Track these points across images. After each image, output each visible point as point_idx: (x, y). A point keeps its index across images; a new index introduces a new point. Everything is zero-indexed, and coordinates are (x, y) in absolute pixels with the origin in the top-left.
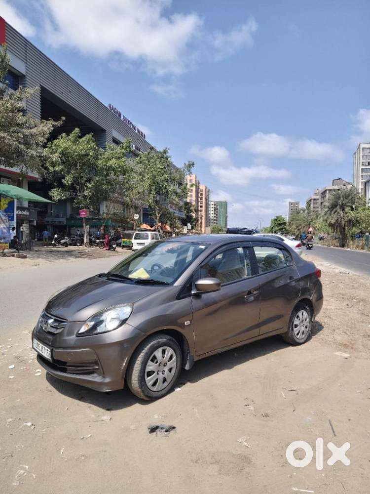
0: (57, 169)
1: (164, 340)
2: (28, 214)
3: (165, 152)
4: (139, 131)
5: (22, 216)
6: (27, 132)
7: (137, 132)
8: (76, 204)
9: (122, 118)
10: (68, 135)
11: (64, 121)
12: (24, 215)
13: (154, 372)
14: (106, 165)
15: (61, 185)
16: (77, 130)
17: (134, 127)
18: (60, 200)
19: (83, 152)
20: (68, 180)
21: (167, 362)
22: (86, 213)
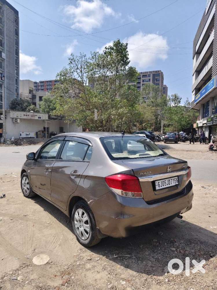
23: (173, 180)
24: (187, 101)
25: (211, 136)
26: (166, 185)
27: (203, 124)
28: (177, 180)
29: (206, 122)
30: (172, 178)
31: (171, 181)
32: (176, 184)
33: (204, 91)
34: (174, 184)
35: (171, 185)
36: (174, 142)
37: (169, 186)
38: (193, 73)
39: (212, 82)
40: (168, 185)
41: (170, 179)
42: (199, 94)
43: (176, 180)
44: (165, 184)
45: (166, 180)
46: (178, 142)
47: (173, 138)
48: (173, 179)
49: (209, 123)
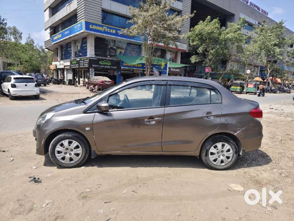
0: (195, 43)
1: (70, 136)
2: (179, 71)
3: (281, 23)
4: (262, 11)
5: (176, 72)
6: (168, 23)
7: (260, 12)
8: (204, 64)
9: (249, 4)
10: (204, 21)
11: (195, 14)
12: (177, 71)
13: (62, 152)
14: (224, 38)
15: (197, 54)
16: (209, 17)
17: (259, 9)
18: (195, 63)
19: (210, 31)
20: (200, 50)
21: (73, 149)
22: (209, 70)
24: (28, 37)
25: (76, 79)
27: (65, 66)
29: (69, 65)
33: (68, 32)
36: (43, 85)
38: (46, 9)
39: (79, 25)
42: (59, 34)
46: (47, 85)
47: (41, 81)
49: (74, 66)
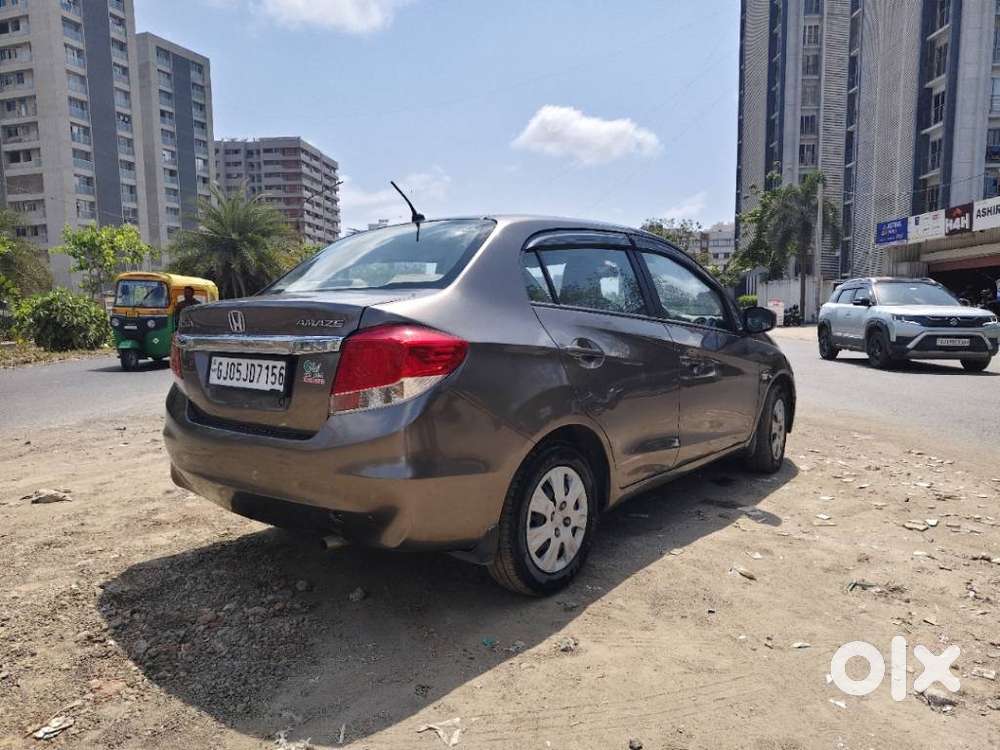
23: (264, 372)
26: (238, 380)
28: (281, 374)
30: (265, 363)
31: (258, 369)
32: (273, 387)
34: (268, 387)
35: (254, 386)
37: (248, 385)
40: (245, 380)
41: (256, 362)
43: (276, 371)
44: (237, 375)
45: (245, 362)
48: (267, 368)
